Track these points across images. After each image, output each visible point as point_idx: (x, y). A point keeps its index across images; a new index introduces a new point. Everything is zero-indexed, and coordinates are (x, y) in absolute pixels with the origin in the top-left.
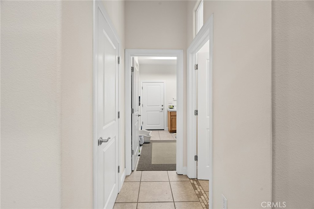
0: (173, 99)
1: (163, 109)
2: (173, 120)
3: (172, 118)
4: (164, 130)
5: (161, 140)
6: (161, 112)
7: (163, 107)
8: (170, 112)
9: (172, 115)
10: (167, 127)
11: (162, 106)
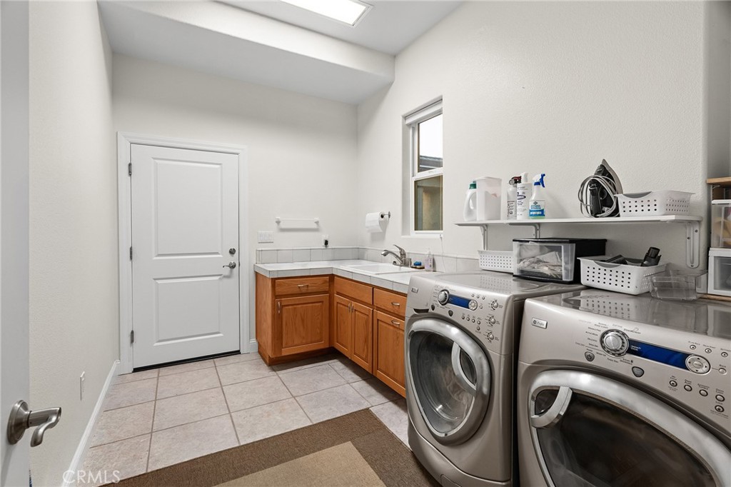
0: (278, 222)
1: (233, 267)
2: (285, 315)
3: (282, 306)
4: (238, 352)
5: (243, 443)
6: (225, 277)
7: (233, 259)
8: (274, 280)
9: (279, 290)
10: (254, 341)
11: (232, 252)
